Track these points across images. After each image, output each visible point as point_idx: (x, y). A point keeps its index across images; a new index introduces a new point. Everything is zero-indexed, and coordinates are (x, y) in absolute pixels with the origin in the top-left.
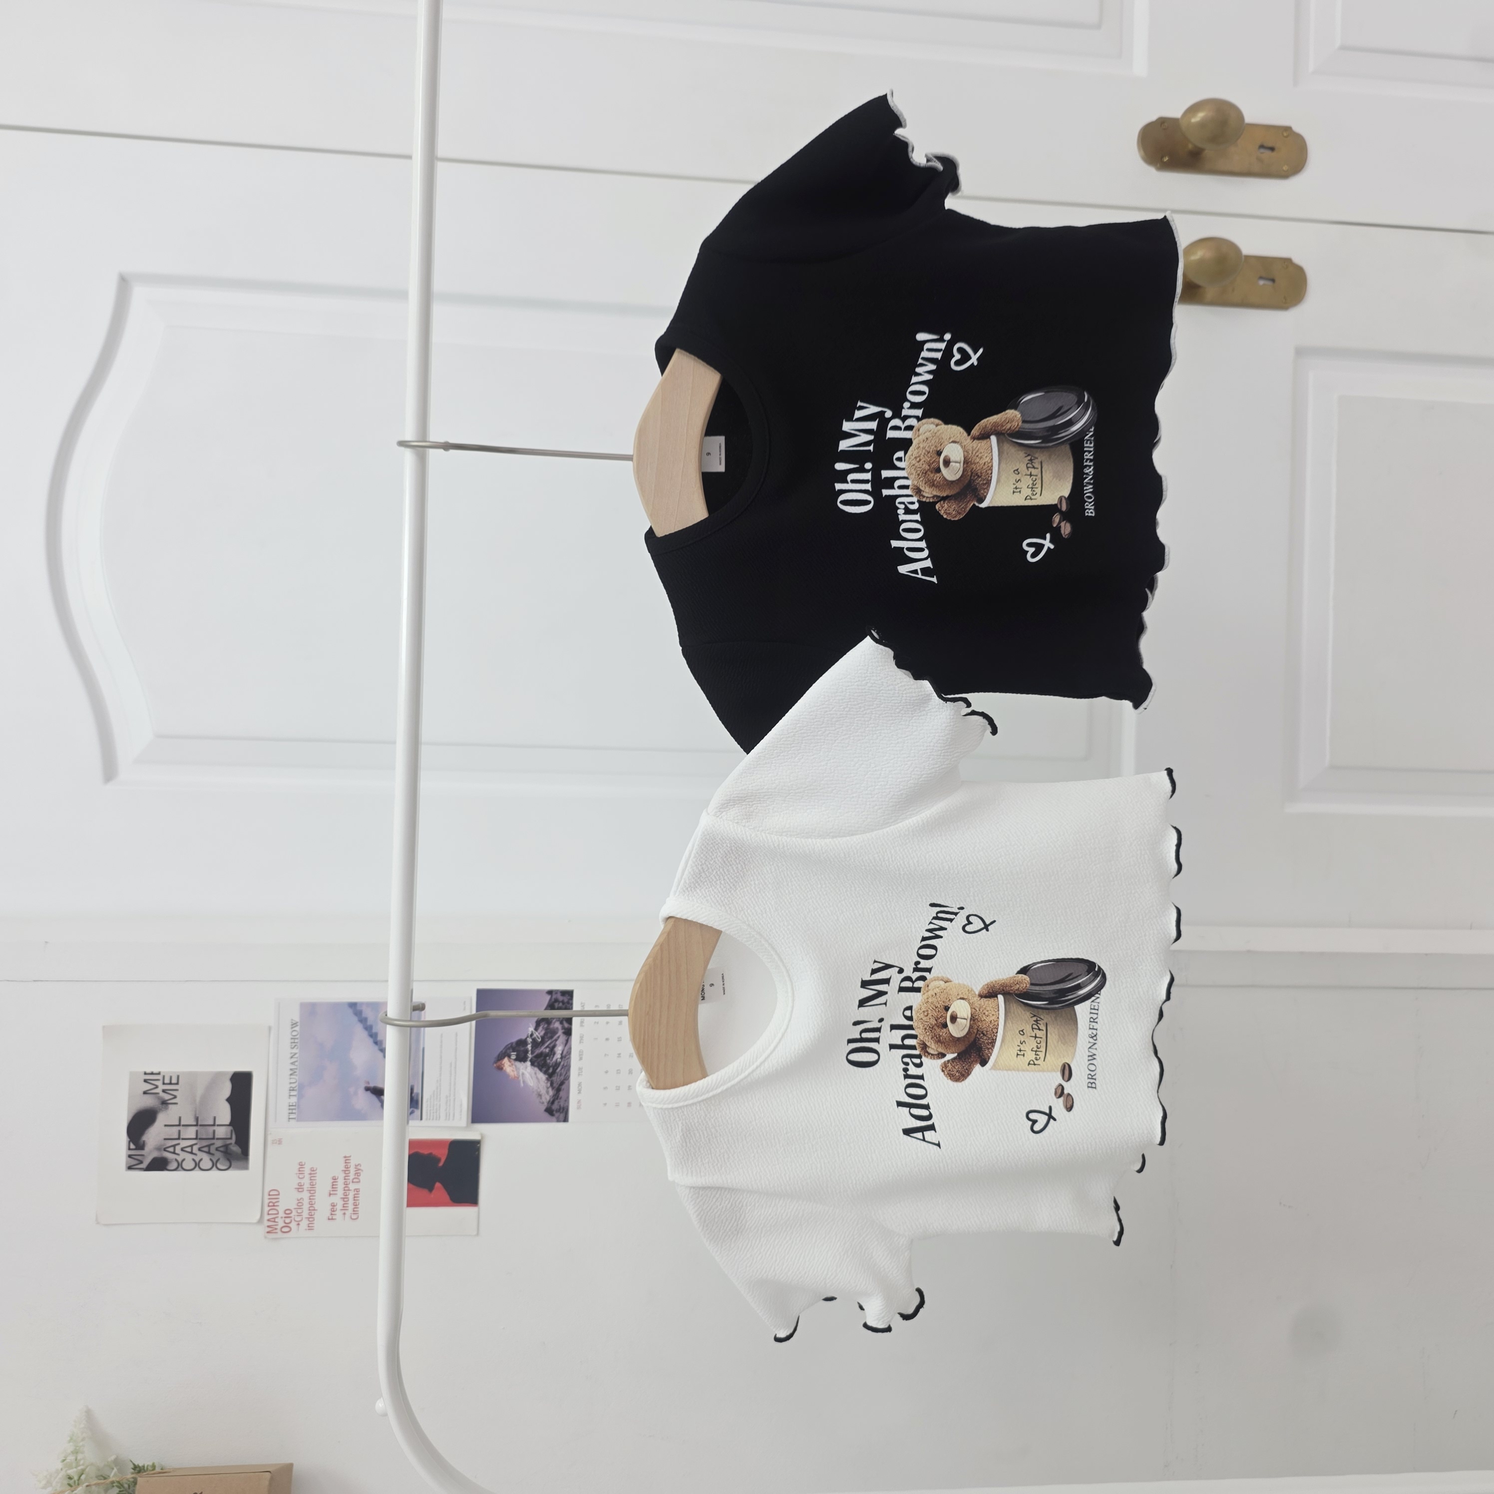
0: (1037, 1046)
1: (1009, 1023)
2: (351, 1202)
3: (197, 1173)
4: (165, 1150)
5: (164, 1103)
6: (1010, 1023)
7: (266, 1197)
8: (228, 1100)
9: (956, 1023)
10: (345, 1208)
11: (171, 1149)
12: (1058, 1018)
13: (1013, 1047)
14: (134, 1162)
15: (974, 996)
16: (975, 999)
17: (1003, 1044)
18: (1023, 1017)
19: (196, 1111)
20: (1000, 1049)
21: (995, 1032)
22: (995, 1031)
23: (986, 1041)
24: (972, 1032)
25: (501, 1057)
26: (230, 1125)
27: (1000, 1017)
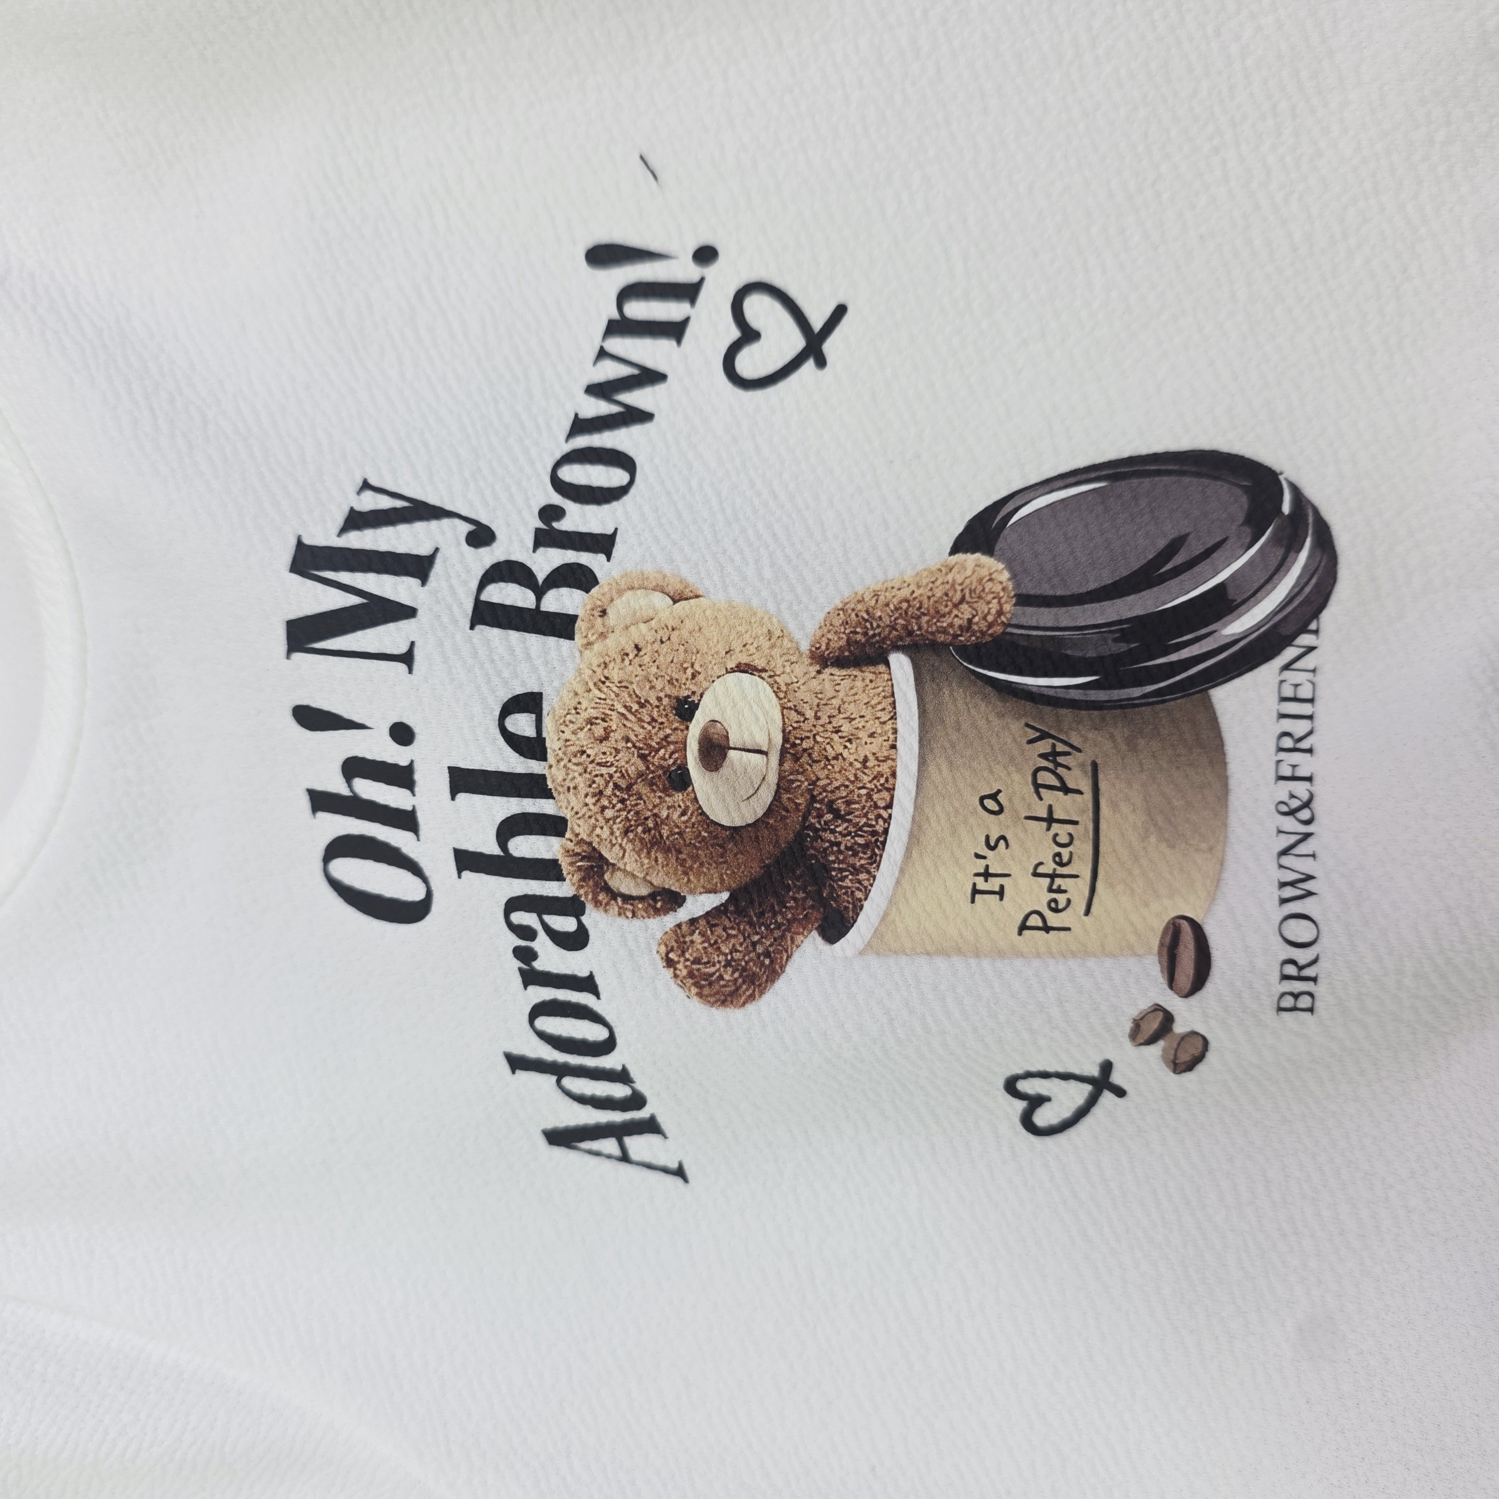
0: (1059, 855)
1: (938, 766)
6: (944, 767)
9: (725, 770)
12: (1142, 742)
13: (957, 861)
15: (794, 659)
16: (799, 670)
17: (915, 854)
18: (994, 741)
20: (902, 871)
21: (882, 804)
22: (881, 798)
23: (848, 841)
24: (790, 806)
27: (899, 744)
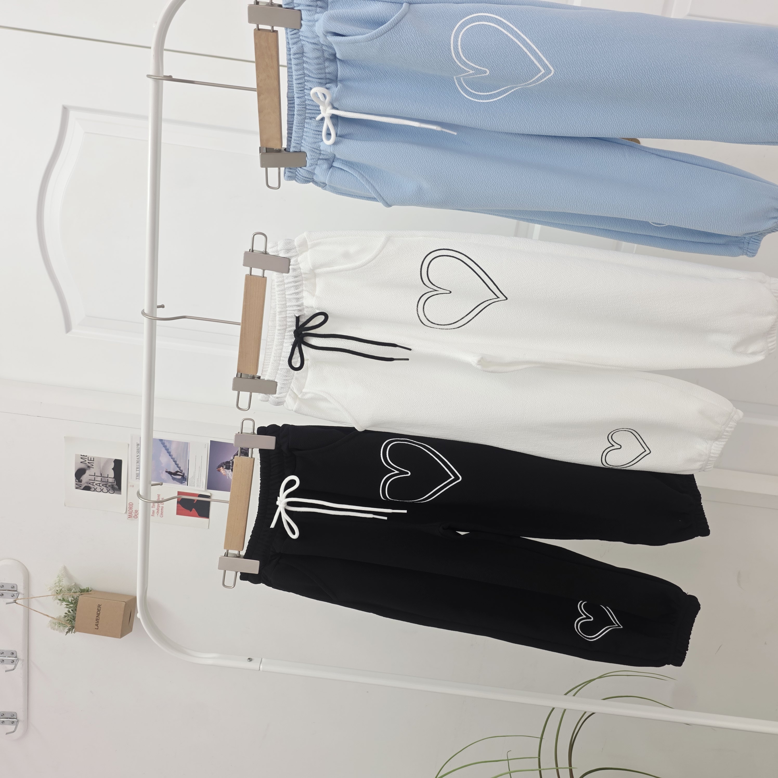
2: (160, 511)
3: (101, 493)
4: (89, 483)
5: (89, 467)
7: (128, 505)
8: (113, 469)
10: (158, 512)
11: (92, 484)
14: (78, 486)
19: (101, 471)
25: (220, 466)
26: (114, 478)
